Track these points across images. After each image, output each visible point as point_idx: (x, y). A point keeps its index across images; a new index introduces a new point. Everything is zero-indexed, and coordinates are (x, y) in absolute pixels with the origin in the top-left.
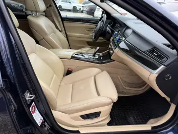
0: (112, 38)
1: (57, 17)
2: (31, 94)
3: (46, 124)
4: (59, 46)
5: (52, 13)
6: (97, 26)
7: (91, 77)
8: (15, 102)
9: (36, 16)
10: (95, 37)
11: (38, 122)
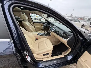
0: (49, 28)
1: (31, 21)
2: (26, 51)
3: (32, 61)
4: (33, 31)
5: (30, 20)
6: (44, 24)
7: (44, 41)
8: (20, 56)
9: (25, 21)
10: (44, 28)
11: (29, 61)
